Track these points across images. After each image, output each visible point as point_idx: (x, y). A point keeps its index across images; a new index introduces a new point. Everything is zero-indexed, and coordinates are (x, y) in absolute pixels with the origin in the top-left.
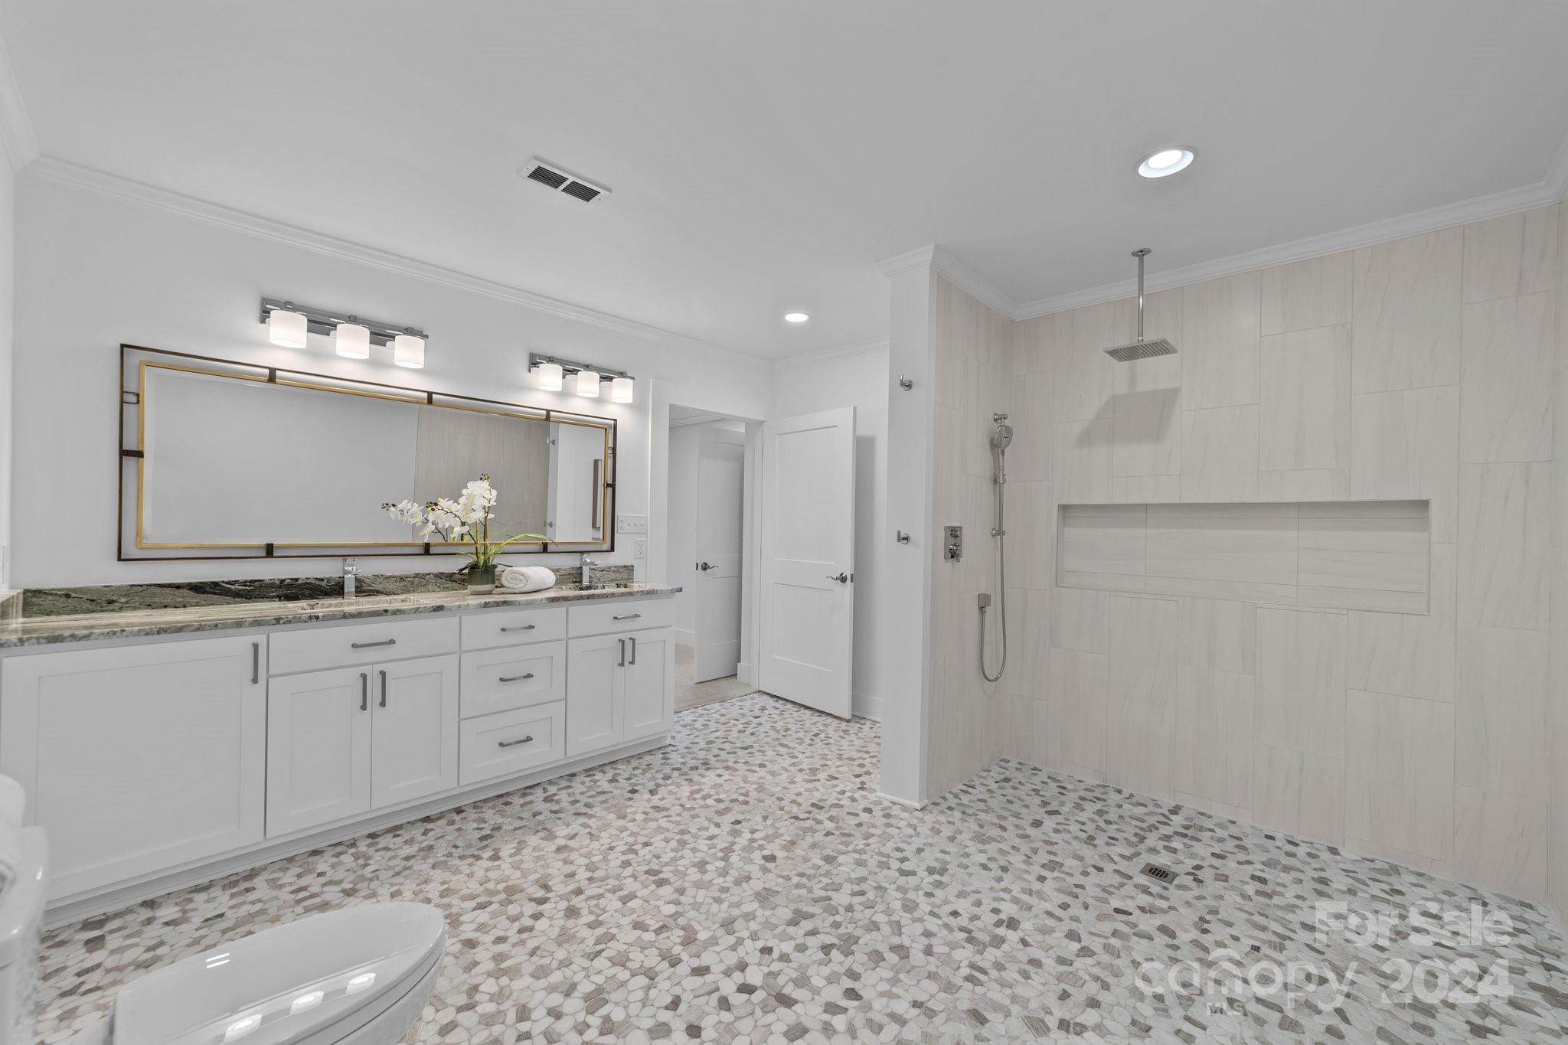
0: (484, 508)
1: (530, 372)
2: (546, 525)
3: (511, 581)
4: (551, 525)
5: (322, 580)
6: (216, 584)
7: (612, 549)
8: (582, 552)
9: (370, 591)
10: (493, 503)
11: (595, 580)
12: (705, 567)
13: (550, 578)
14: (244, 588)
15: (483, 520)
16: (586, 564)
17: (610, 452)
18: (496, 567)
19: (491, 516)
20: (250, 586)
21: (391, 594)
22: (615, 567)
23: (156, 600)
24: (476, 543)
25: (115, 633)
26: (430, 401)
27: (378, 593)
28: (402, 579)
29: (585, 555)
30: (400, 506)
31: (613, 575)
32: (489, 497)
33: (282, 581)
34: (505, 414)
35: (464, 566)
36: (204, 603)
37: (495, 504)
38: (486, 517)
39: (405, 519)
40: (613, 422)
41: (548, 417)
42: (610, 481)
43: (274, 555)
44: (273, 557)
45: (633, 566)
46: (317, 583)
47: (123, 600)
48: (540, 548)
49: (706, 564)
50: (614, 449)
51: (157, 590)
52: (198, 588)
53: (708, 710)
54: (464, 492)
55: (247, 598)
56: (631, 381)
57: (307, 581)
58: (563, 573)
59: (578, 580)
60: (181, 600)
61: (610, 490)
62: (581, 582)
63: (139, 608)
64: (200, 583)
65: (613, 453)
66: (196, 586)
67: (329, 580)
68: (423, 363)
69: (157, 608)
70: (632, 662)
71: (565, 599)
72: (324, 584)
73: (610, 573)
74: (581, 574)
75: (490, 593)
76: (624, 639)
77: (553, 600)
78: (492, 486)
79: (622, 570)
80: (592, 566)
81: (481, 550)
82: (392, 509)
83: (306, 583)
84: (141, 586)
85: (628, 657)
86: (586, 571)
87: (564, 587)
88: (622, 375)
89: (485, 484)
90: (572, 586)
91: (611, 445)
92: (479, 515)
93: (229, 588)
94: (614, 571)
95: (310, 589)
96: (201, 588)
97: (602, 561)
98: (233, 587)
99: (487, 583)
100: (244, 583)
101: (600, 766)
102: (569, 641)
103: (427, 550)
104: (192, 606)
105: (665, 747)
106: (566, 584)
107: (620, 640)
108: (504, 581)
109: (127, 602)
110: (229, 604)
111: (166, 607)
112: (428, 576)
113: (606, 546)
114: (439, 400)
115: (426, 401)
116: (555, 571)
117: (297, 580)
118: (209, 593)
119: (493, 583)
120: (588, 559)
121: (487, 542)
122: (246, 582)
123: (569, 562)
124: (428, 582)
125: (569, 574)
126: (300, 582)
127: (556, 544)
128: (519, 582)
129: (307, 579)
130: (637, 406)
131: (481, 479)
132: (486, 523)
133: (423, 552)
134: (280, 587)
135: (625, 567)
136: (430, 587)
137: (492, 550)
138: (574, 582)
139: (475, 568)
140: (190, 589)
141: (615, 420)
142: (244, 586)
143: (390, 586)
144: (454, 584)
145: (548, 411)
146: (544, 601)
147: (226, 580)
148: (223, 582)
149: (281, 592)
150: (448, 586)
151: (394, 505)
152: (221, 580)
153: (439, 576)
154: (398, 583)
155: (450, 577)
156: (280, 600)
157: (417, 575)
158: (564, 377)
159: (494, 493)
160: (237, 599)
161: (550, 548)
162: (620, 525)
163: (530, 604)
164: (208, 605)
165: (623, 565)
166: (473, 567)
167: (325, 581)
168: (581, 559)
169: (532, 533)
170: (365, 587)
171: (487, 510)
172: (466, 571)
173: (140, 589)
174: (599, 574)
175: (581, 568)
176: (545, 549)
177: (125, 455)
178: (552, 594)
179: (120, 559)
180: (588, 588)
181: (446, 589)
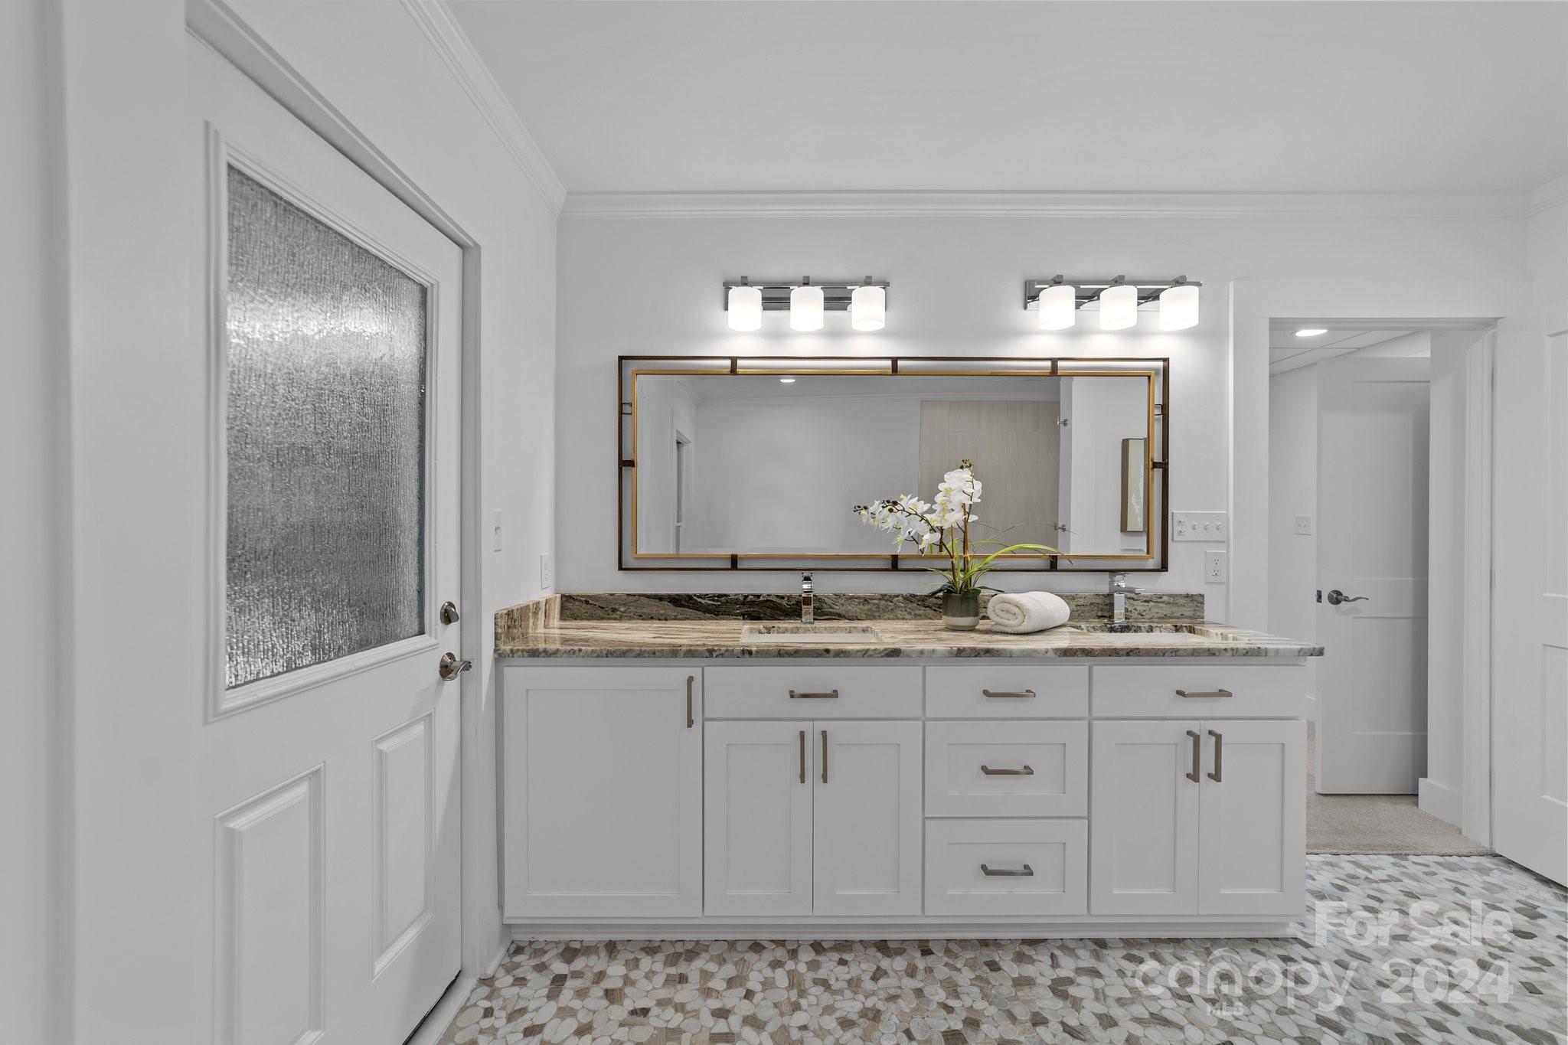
0: (964, 506)
1: (1026, 308)
2: (1056, 529)
3: (1001, 614)
4: (1064, 530)
5: (782, 598)
6: (689, 597)
7: (1164, 567)
8: (1113, 572)
9: (831, 614)
10: (976, 500)
11: (1135, 615)
12: (1337, 598)
13: (1060, 609)
14: (712, 602)
15: (962, 524)
16: (1120, 590)
17: (1158, 411)
18: (980, 592)
19: (973, 518)
20: (717, 601)
21: (854, 620)
22: (1170, 596)
23: (645, 610)
24: (952, 557)
25: (574, 652)
26: (895, 369)
27: (839, 616)
28: (866, 600)
29: (1118, 577)
30: (871, 509)
31: (1165, 610)
32: (970, 491)
33: (746, 597)
34: (993, 375)
35: (939, 588)
36: (680, 616)
37: (979, 501)
38: (966, 521)
39: (876, 524)
40: (1160, 364)
41: (1054, 368)
42: (1158, 458)
43: (739, 567)
44: (737, 569)
45: (1202, 596)
46: (778, 601)
47: (622, 609)
48: (1046, 564)
49: (1339, 593)
50: (1165, 408)
51: (646, 601)
52: (677, 601)
53: (1368, 869)
54: (941, 486)
55: (715, 615)
56: (1195, 289)
57: (769, 598)
58: (1081, 602)
59: (1106, 614)
60: (663, 612)
61: (1158, 473)
62: (1111, 617)
63: (634, 618)
64: (678, 595)
65: (1163, 414)
66: (674, 598)
67: (789, 597)
68: (884, 320)
69: (646, 620)
70: (1216, 776)
71: (1087, 652)
72: (784, 602)
73: (1161, 605)
74: (1111, 605)
75: (971, 629)
76: (1196, 731)
77: (1067, 653)
78: (975, 477)
79: (1182, 601)
80: (1129, 595)
81: (960, 565)
82: (863, 512)
83: (768, 601)
84: (634, 595)
85: (1207, 764)
86: (1119, 601)
87: (1083, 626)
88: (1179, 282)
89: (966, 474)
90: (1098, 623)
91: (1158, 400)
92: (957, 517)
93: (700, 602)
94: (1169, 603)
95: (772, 608)
96: (678, 600)
97: (1144, 585)
98: (703, 601)
99: (967, 615)
100: (713, 597)
101: (1151, 940)
102: (1095, 722)
103: (894, 564)
104: (671, 619)
105: (1285, 940)
106: (1085, 619)
107: (1189, 733)
108: (990, 613)
109: (625, 612)
110: (701, 619)
111: (652, 618)
112: (896, 599)
113: (1154, 562)
114: (905, 368)
115: (890, 371)
116: (1068, 598)
117: (759, 596)
118: (684, 606)
119: (976, 614)
120: (1122, 582)
121: (968, 555)
122: (714, 596)
123: (1092, 586)
124: (896, 607)
125: (1092, 604)
126: (761, 599)
127: (1070, 558)
128: (1012, 617)
129: (769, 595)
130: (1207, 333)
131: (962, 467)
132: (966, 528)
133: (890, 567)
134: (743, 604)
135: (1187, 596)
136: (899, 613)
137: (975, 566)
138: (1099, 617)
139: (952, 592)
140: (670, 602)
141: (1166, 360)
142: (713, 600)
143: (854, 609)
144: (929, 611)
145: (1054, 361)
146: (1051, 654)
147: (698, 592)
148: (695, 595)
149: (745, 609)
150: (921, 612)
151: (865, 508)
152: (694, 593)
153: (910, 598)
154: (861, 606)
155: (922, 601)
156: (744, 619)
157: (883, 597)
158: (1078, 306)
159: (978, 485)
160: (708, 615)
161: (1062, 564)
162: (1177, 528)
163: (1029, 657)
164: (684, 620)
165: (1184, 592)
166: (949, 591)
167: (786, 599)
168: (1112, 582)
169: (1031, 543)
170: (826, 609)
171: (967, 510)
172: (941, 594)
173: (634, 599)
174: (1141, 606)
175: (1110, 596)
176: (1053, 565)
177: (624, 466)
178: (1063, 640)
179: (621, 568)
180: (1124, 629)
181: (917, 617)
